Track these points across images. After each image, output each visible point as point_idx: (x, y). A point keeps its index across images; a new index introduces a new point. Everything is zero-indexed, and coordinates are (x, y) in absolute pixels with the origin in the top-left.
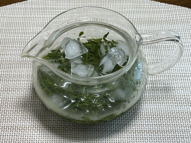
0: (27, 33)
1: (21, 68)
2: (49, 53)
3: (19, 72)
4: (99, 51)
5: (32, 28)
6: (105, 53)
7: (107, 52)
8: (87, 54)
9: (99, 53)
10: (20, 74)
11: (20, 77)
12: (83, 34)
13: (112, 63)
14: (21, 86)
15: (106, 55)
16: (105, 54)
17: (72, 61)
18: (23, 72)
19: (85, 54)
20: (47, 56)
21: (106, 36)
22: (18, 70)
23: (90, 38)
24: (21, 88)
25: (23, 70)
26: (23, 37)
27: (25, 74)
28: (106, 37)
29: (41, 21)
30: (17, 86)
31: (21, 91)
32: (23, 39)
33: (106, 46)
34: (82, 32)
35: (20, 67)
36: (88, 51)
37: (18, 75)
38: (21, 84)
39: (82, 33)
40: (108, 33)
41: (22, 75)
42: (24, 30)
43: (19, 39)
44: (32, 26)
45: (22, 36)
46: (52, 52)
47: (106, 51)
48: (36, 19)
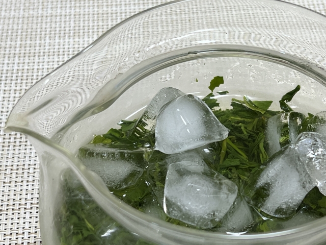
0: (37, 55)
1: (23, 147)
2: (112, 130)
3: (16, 159)
4: (263, 141)
5: (38, 42)
6: (279, 146)
7: (286, 143)
8: (225, 145)
9: (261, 146)
10: (19, 164)
11: (20, 171)
12: (222, 82)
13: (300, 181)
14: (24, 196)
15: (281, 153)
16: (279, 148)
17: (172, 161)
18: (27, 158)
19: (220, 144)
20: (106, 136)
21: (290, 95)
22: (12, 152)
23: (239, 97)
24: (23, 202)
25: (28, 151)
26: (26, 64)
27: (32, 163)
28: (289, 100)
29: (72, 22)
30: (12, 197)
31: (22, 211)
32: (25, 71)
33: (286, 125)
34: (218, 77)
35: (18, 144)
36: (229, 134)
37: (15, 167)
38: (24, 192)
39: (217, 81)
40: (298, 88)
41: (26, 167)
42: (28, 49)
43: (15, 71)
44: (48, 36)
45: (21, 61)
46: (121, 126)
47: (282, 139)
48: (58, 20)
